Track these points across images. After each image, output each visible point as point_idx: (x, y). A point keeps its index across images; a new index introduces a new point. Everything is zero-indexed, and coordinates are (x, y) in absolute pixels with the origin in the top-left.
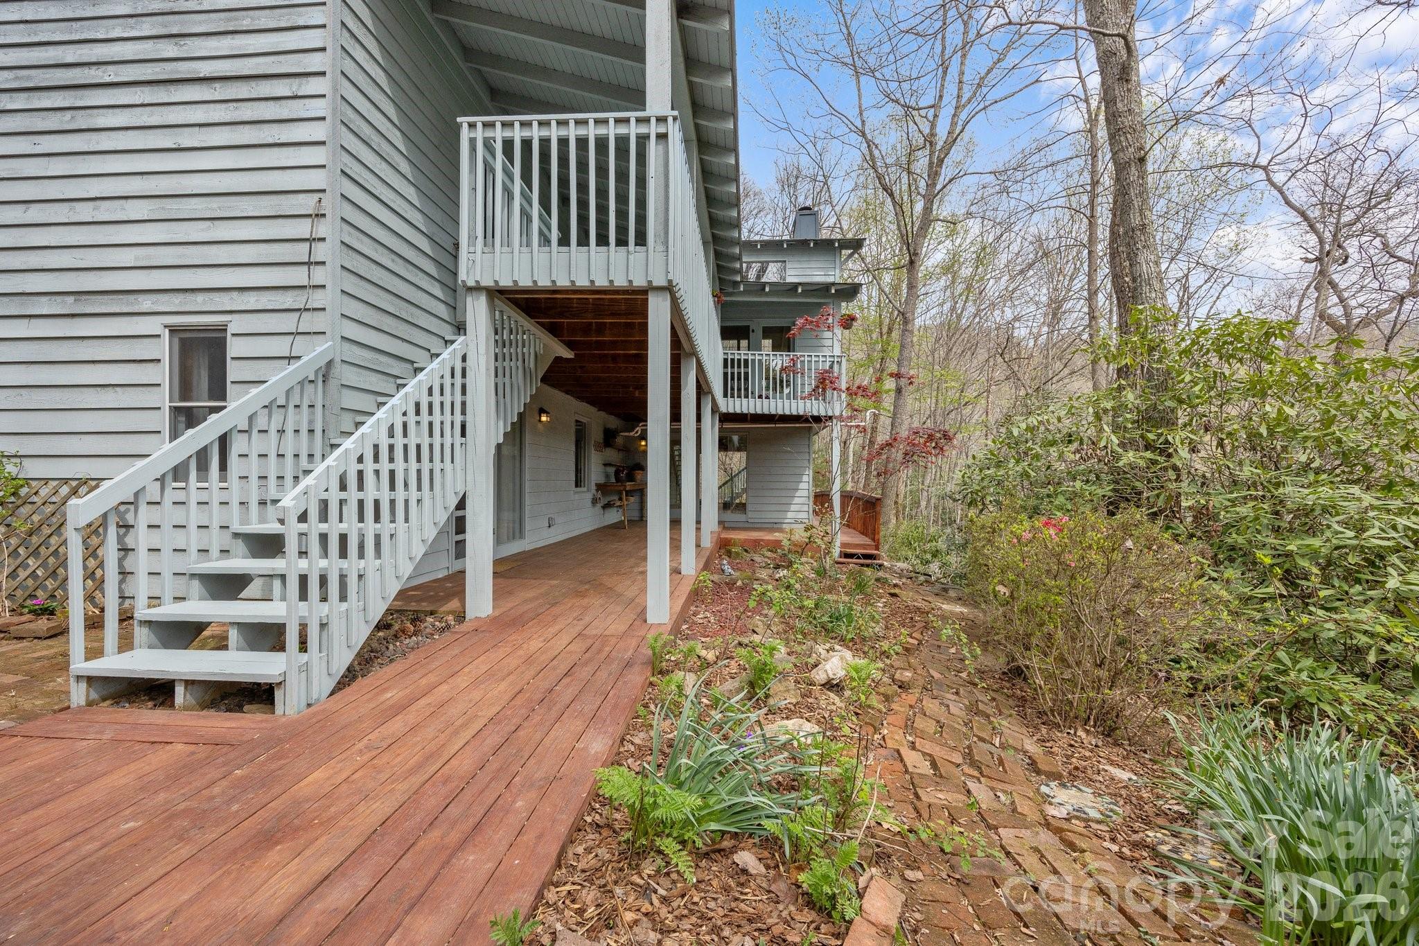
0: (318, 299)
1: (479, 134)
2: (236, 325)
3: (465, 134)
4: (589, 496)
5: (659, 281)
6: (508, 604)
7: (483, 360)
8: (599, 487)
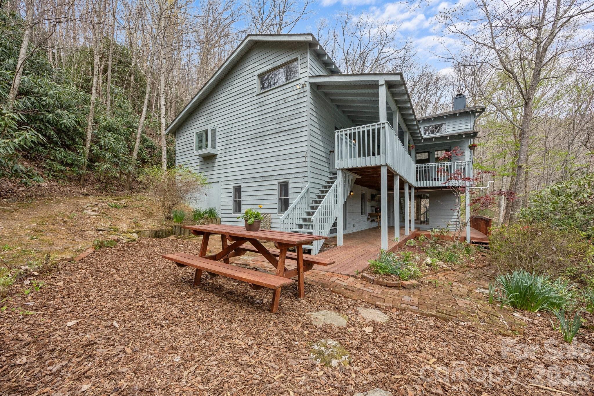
0: (306, 174)
1: (340, 133)
2: (290, 181)
3: (336, 134)
4: (366, 218)
5: (383, 164)
6: (346, 244)
7: (341, 186)
8: (369, 214)
